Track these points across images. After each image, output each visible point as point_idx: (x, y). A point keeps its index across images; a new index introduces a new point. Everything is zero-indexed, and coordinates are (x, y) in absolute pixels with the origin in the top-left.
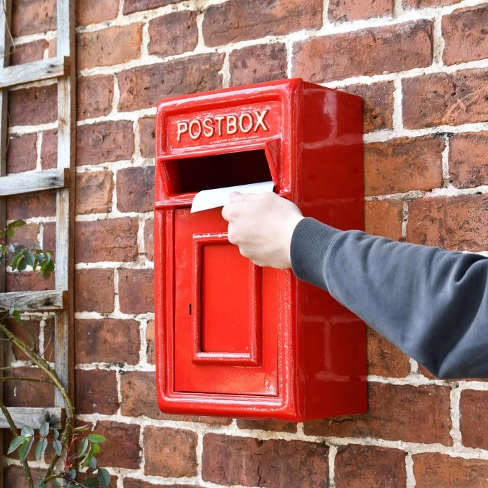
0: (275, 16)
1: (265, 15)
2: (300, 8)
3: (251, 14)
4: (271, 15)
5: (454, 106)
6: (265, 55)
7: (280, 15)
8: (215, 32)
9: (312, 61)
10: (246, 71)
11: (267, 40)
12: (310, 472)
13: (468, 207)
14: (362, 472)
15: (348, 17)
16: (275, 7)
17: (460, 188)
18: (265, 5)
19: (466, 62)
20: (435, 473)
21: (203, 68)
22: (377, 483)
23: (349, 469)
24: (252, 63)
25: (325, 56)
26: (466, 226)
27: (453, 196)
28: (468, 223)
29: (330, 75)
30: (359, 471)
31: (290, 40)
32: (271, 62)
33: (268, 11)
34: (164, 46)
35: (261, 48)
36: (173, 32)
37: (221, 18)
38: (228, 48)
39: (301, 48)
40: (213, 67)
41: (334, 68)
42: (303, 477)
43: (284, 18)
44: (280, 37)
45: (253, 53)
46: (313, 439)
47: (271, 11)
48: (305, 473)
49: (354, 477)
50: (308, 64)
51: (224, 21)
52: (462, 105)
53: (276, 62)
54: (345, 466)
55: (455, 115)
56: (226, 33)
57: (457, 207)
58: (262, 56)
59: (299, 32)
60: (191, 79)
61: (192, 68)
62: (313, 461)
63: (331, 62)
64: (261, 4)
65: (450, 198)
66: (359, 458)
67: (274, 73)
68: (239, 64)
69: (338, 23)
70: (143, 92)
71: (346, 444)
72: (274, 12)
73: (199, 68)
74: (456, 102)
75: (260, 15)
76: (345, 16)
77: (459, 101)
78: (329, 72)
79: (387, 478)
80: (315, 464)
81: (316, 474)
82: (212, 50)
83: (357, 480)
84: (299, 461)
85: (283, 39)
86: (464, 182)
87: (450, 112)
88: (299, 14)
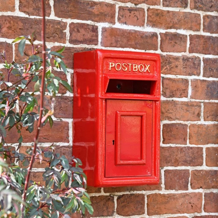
0: (94, 13)
1: (89, 11)
2: (106, 13)
3: (82, 8)
4: (92, 12)
5: (166, 67)
6: (89, 29)
7: (96, 13)
8: (62, 11)
9: (111, 37)
10: (79, 34)
11: (89, 22)
12: (107, 208)
13: (169, 105)
14: (129, 205)
15: (127, 23)
16: (94, 9)
17: (167, 98)
18: (89, 7)
19: (170, 52)
20: (156, 201)
21: (56, 27)
22: (135, 208)
23: (123, 204)
24: (82, 31)
25: (117, 37)
26: (168, 111)
27: (164, 100)
28: (169, 110)
29: (119, 45)
30: (128, 204)
31: (101, 25)
32: (92, 33)
33: (90, 10)
34: (31, 10)
35: (87, 25)
36: (37, 4)
37: (66, 5)
38: (69, 21)
39: (106, 31)
40: (61, 28)
41: (121, 42)
42: (104, 210)
43: (98, 15)
44: (95, 22)
45: (83, 27)
46: (108, 194)
47: (92, 10)
48: (105, 209)
49: (126, 207)
50: (109, 38)
51: (67, 7)
52: (168, 68)
53: (94, 34)
54: (122, 203)
55: (166, 70)
56: (68, 14)
57: (165, 104)
58: (88, 29)
59: (105, 23)
60: (49, 31)
61: (49, 25)
62: (109, 203)
63: (119, 40)
64: (87, 5)
65: (163, 101)
66: (128, 199)
67: (93, 38)
68: (76, 30)
69: (122, 24)
70: (18, 30)
71: (122, 194)
72: (93, 11)
73: (54, 27)
74: (166, 66)
75: (86, 10)
76: (126, 22)
77: (167, 66)
78: (118, 43)
79: (139, 205)
80: (109, 204)
81: (110, 208)
82: (60, 19)
83: (127, 208)
84: (102, 204)
85: (97, 24)
86: (168, 96)
87: (164, 69)
88: (105, 15)
